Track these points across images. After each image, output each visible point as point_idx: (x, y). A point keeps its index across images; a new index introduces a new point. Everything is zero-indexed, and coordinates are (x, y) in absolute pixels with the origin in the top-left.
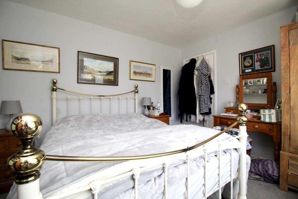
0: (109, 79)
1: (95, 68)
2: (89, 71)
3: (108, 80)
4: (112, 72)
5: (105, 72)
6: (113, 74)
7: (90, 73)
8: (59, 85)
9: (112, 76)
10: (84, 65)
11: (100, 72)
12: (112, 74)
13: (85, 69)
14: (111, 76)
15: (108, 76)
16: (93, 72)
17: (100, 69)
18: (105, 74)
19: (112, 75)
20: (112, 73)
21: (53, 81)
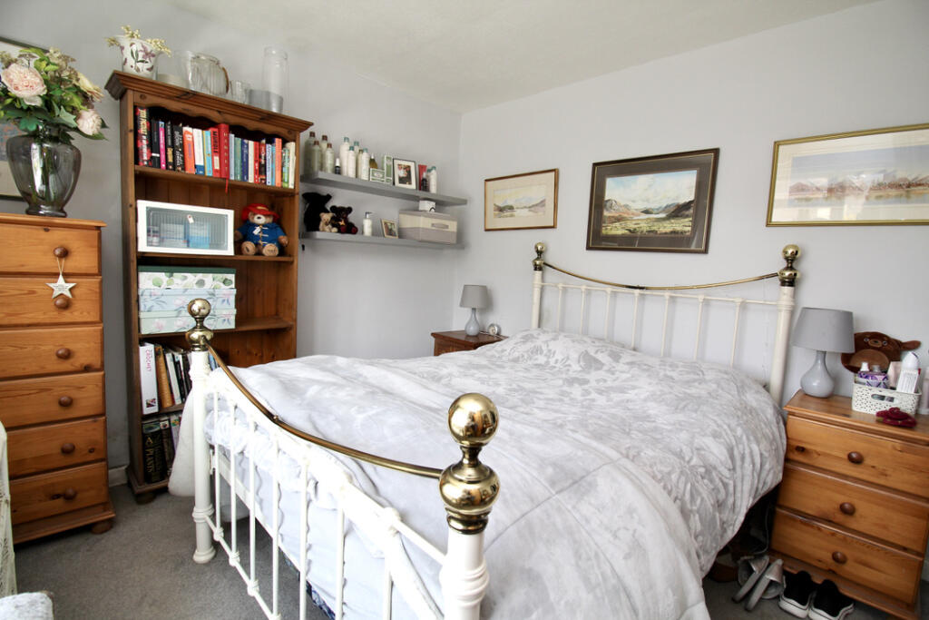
0: (674, 232)
1: (634, 201)
2: (617, 215)
3: (673, 235)
4: (687, 206)
5: (664, 210)
6: (691, 211)
7: (619, 219)
8: (550, 258)
9: (687, 220)
10: (606, 198)
11: (647, 212)
12: (687, 213)
13: (607, 210)
14: (683, 220)
15: (673, 221)
16: (625, 215)
17: (648, 200)
18: (663, 215)
19: (687, 216)
20: (689, 208)
21: (536, 247)
